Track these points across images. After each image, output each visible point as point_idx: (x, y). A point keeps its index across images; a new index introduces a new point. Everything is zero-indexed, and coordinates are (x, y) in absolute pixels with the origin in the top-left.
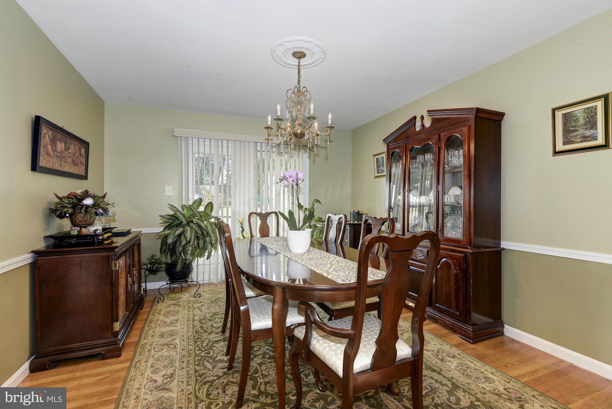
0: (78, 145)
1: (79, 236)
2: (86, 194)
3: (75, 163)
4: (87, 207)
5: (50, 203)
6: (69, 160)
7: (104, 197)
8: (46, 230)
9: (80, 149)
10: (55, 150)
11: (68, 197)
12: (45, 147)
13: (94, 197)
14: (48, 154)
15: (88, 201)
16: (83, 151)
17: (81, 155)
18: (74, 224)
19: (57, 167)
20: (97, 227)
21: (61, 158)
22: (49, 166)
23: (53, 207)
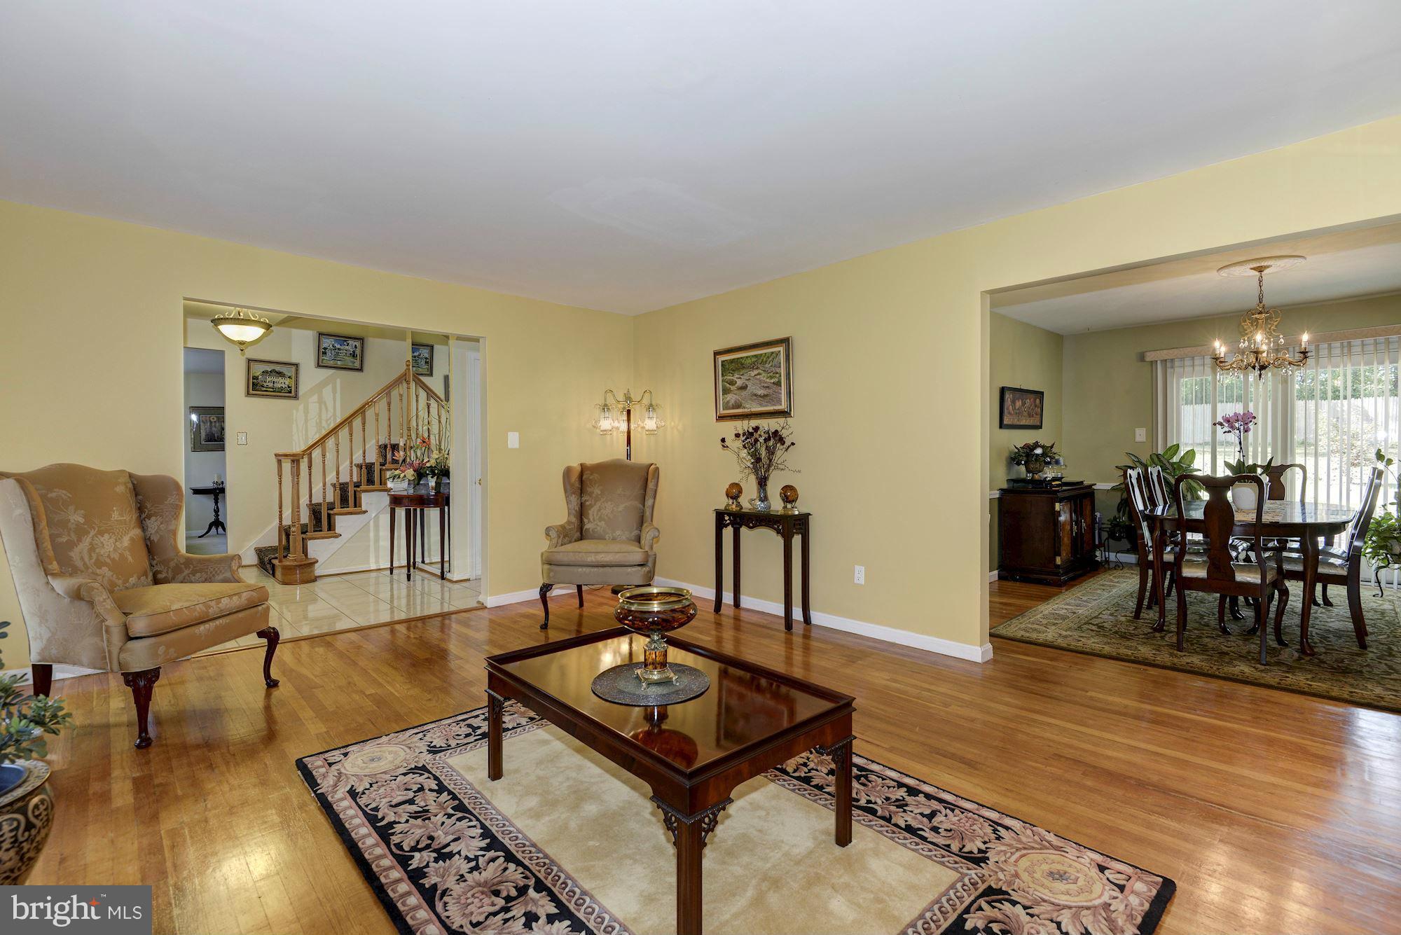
0: (1033, 396)
1: (1033, 481)
2: (1036, 445)
3: (1030, 415)
4: (1037, 455)
5: (1010, 452)
6: (1025, 414)
7: (1052, 447)
8: (1008, 473)
9: (1035, 400)
10: (1014, 409)
11: (1022, 448)
12: (1008, 409)
13: (1043, 447)
14: (1009, 413)
15: (1039, 451)
16: (1038, 401)
17: (1036, 406)
18: (1028, 471)
19: (1016, 422)
20: (1049, 473)
21: (1019, 414)
22: (1010, 423)
23: (1013, 456)
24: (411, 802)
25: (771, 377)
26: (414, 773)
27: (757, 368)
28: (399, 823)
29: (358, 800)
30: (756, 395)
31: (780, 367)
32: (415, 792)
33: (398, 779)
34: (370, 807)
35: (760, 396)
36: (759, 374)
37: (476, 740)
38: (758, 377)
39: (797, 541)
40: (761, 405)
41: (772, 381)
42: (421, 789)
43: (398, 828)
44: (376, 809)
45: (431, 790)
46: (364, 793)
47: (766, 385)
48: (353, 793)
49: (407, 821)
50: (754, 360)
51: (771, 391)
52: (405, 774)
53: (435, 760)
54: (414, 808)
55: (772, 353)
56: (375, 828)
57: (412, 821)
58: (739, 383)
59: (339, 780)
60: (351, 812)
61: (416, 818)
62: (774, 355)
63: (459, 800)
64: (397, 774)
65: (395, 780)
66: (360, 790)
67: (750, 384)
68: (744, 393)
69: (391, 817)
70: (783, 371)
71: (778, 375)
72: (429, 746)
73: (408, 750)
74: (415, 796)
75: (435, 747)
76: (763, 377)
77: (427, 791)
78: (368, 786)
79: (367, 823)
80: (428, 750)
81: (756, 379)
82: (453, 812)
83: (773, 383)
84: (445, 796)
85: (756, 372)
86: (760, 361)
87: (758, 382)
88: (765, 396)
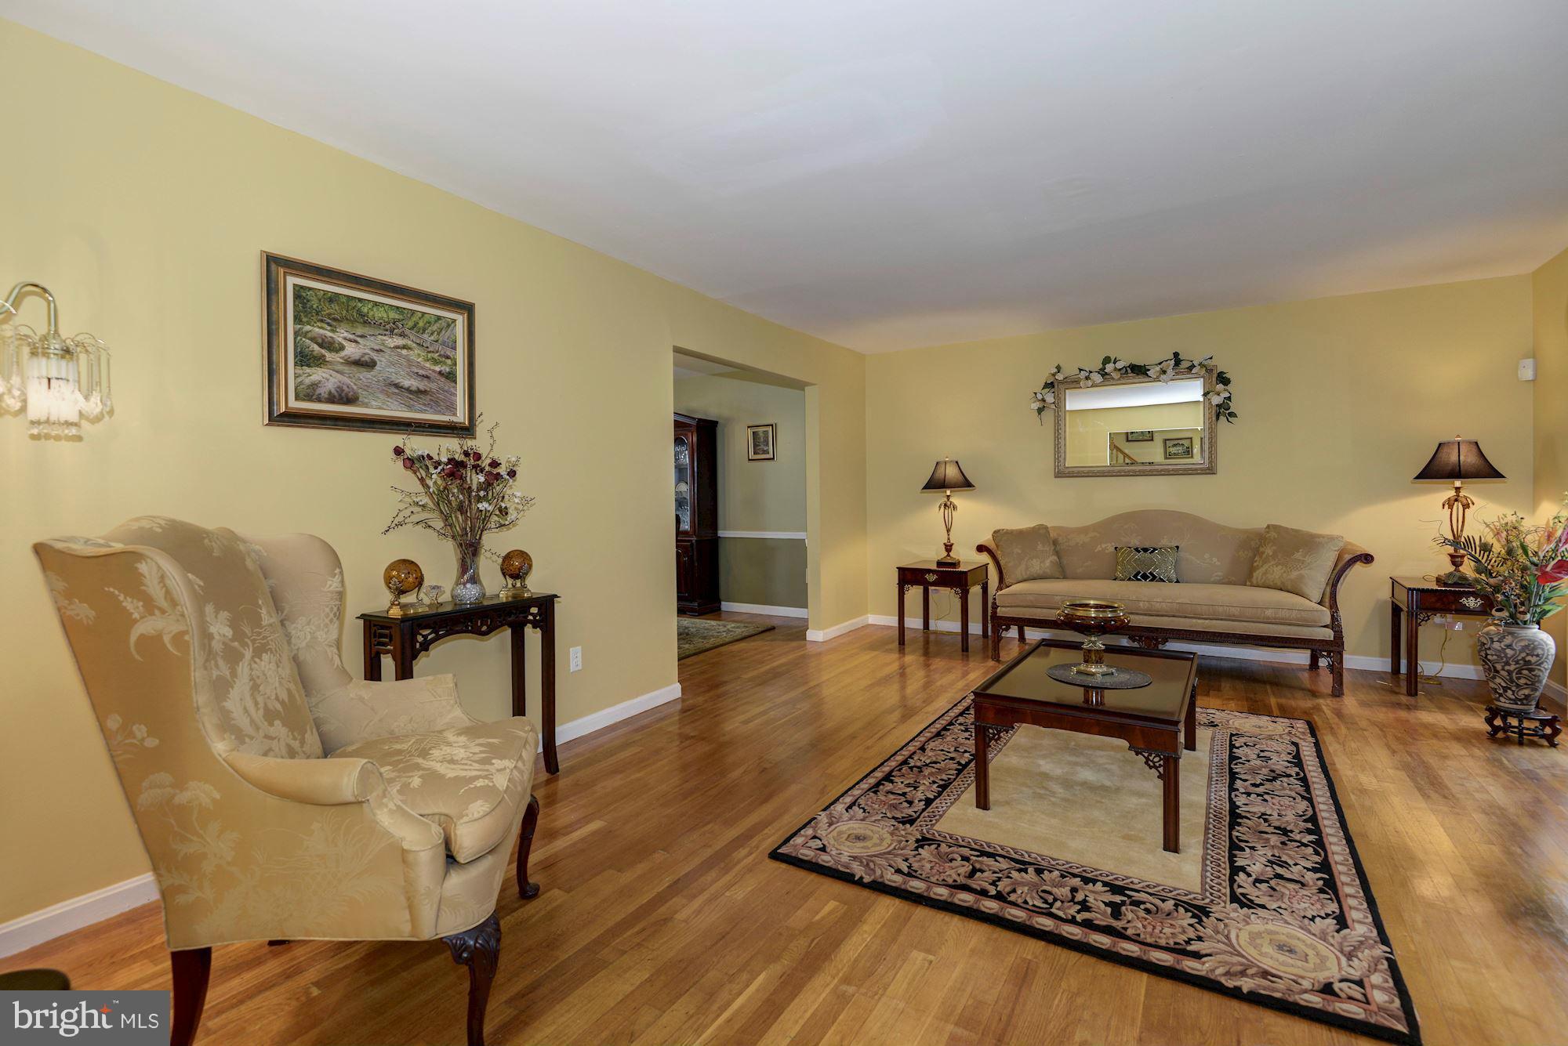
24: (1278, 876)
25: (435, 362)
26: (1251, 901)
27: (402, 335)
28: (1305, 868)
29: (1338, 911)
30: (397, 386)
31: (454, 348)
32: (1268, 882)
33: (1275, 906)
34: (1329, 897)
35: (408, 390)
36: (404, 347)
37: (1138, 891)
38: (404, 352)
39: (533, 637)
40: (410, 408)
41: (437, 369)
42: (1257, 881)
43: (1309, 865)
44: (1321, 891)
45: (1249, 875)
46: (1328, 915)
47: (421, 372)
48: (1342, 922)
49: (1296, 864)
50: (393, 315)
51: (433, 386)
52: (1263, 907)
53: (1212, 901)
54: (1279, 870)
55: (439, 318)
56: (1331, 875)
57: (1291, 862)
58: (351, 350)
59: (1355, 948)
60: (1352, 902)
61: (1286, 863)
62: (443, 323)
63: (1230, 852)
64: (1275, 913)
65: (1280, 908)
66: (1330, 921)
67: (382, 361)
68: (364, 375)
69: (1310, 877)
70: (460, 355)
71: (449, 362)
72: (1200, 922)
73: (1233, 936)
74: (1271, 879)
75: (1194, 916)
76: (416, 355)
77: (1254, 877)
78: (1318, 920)
79: (1339, 884)
80: (1208, 917)
81: (400, 355)
82: (1246, 849)
83: (440, 373)
84: (1240, 862)
85: (400, 341)
86: (411, 324)
87: (403, 361)
88: (419, 392)
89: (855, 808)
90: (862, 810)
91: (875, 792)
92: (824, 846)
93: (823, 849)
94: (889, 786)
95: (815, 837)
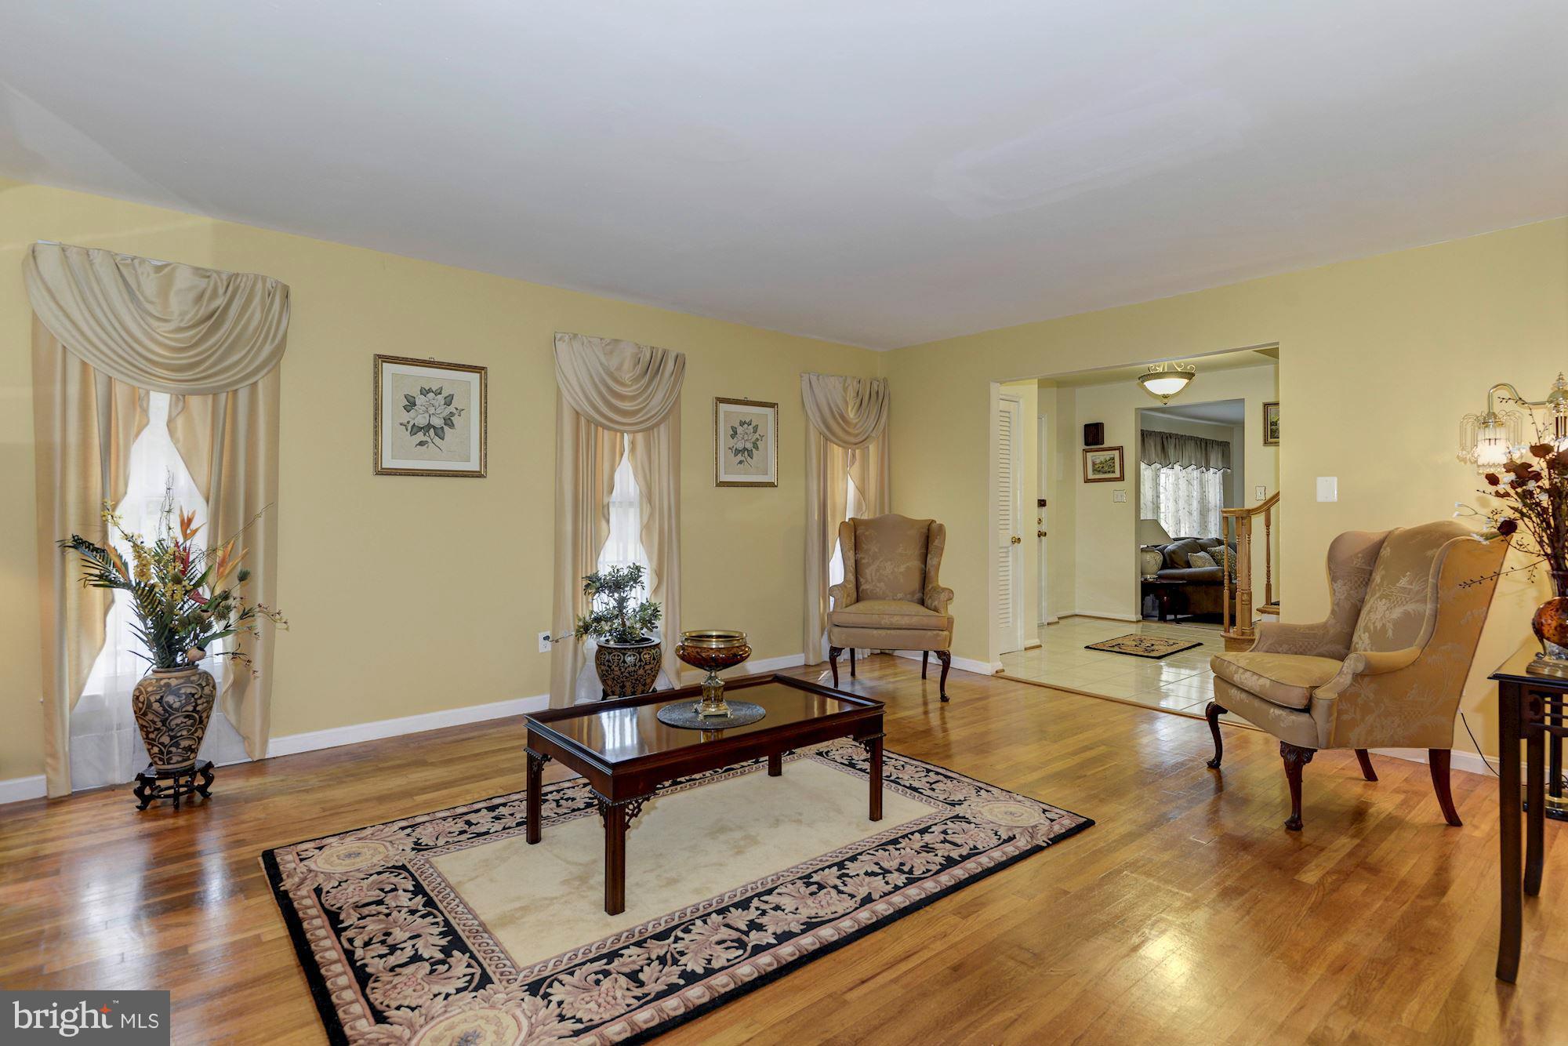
89: (1004, 837)
90: (998, 834)
91: (975, 848)
92: (1043, 813)
93: (1044, 811)
94: (955, 854)
95: (1052, 820)
